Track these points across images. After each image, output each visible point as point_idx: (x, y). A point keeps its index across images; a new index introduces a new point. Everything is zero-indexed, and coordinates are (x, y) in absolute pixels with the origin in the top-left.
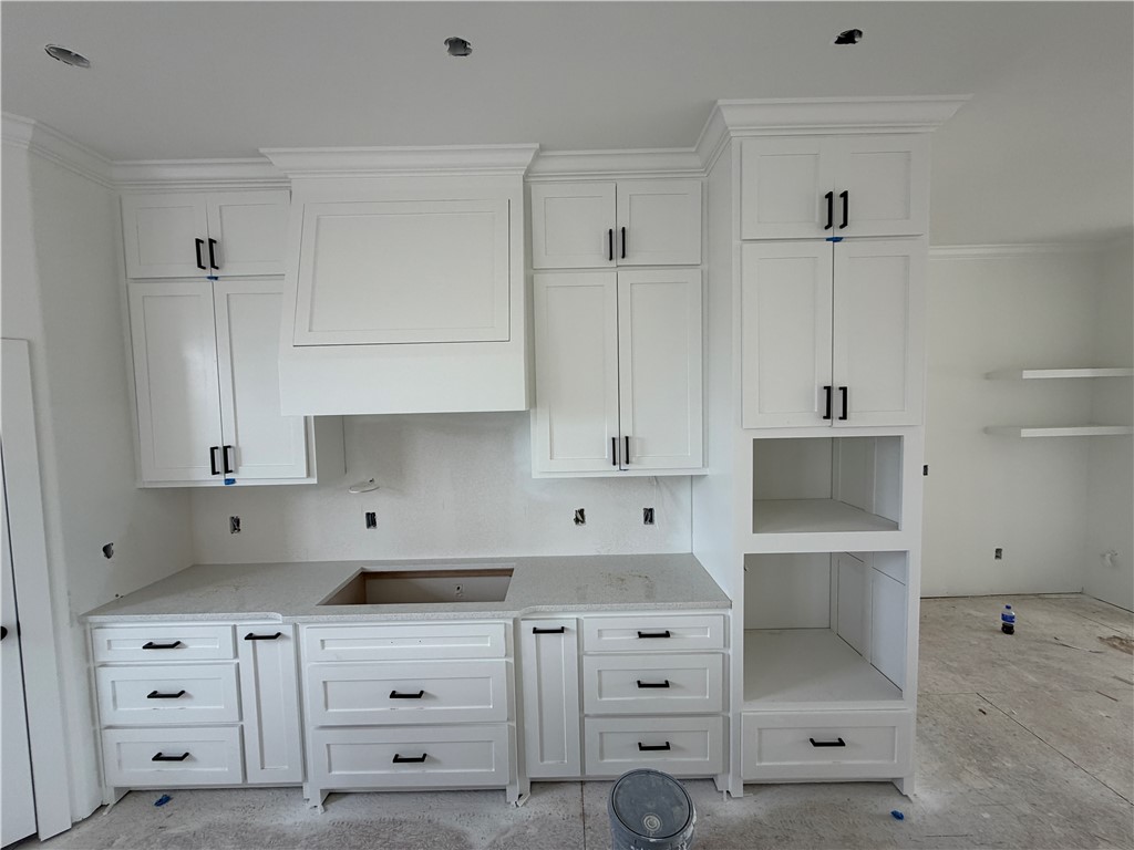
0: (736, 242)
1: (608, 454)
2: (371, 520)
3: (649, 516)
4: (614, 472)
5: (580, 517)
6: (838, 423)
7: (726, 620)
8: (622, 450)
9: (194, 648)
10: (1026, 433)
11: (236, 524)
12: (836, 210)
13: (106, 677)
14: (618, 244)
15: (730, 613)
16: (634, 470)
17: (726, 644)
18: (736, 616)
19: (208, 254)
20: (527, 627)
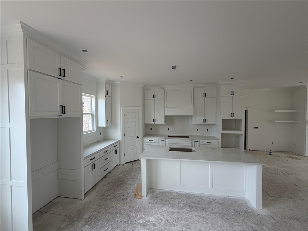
0: (220, 96)
1: (203, 121)
2: (169, 129)
3: (207, 130)
4: (203, 123)
5: (198, 130)
6: (233, 118)
7: (218, 141)
8: (205, 121)
9: (154, 141)
10: (275, 121)
11: (151, 129)
12: (233, 93)
13: (144, 144)
14: (205, 95)
15: (219, 141)
16: (206, 123)
17: (219, 145)
18: (220, 141)
19: (154, 96)
20: (193, 141)
